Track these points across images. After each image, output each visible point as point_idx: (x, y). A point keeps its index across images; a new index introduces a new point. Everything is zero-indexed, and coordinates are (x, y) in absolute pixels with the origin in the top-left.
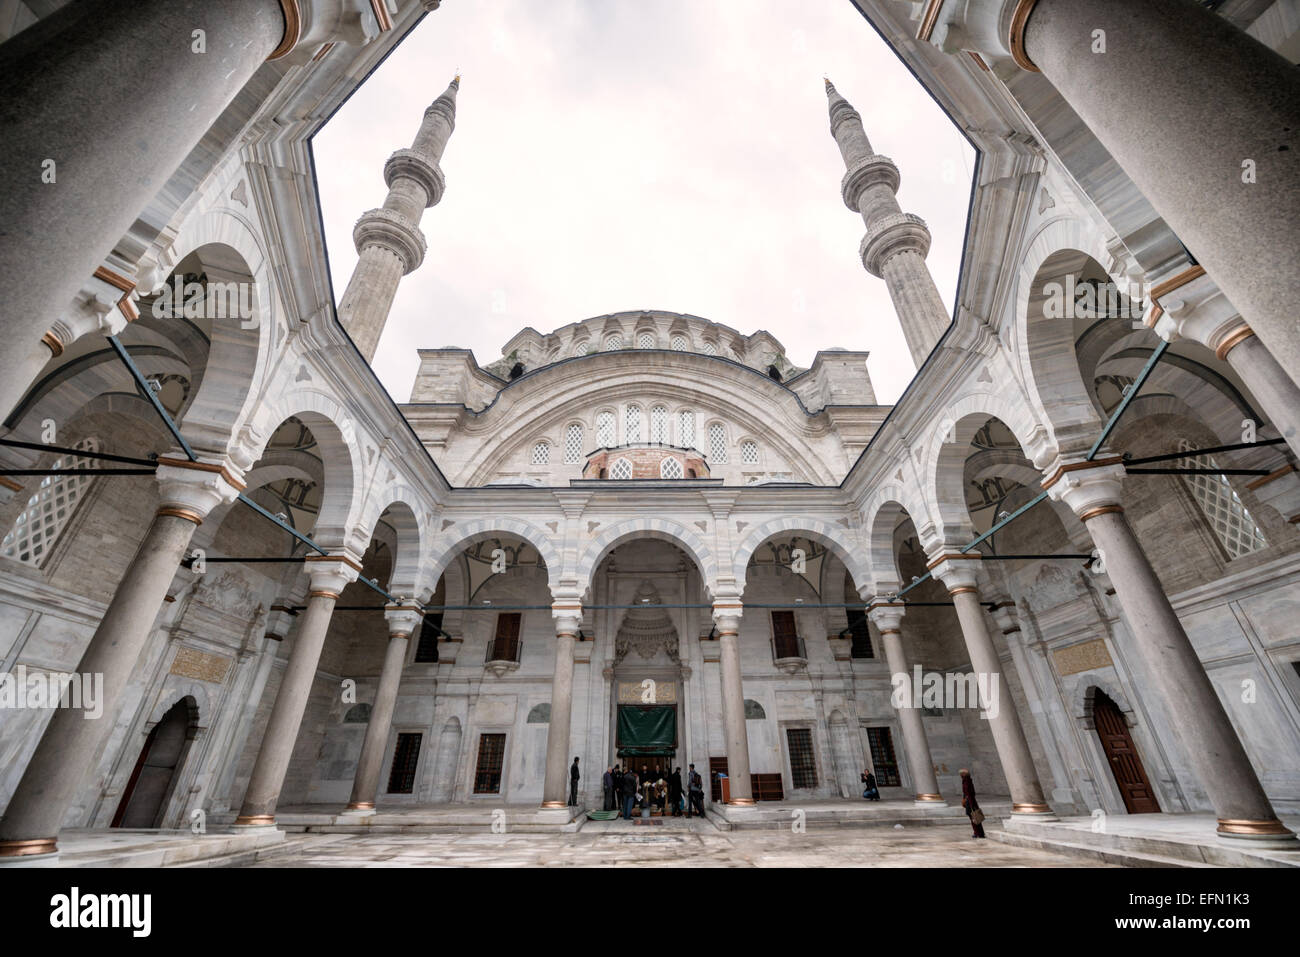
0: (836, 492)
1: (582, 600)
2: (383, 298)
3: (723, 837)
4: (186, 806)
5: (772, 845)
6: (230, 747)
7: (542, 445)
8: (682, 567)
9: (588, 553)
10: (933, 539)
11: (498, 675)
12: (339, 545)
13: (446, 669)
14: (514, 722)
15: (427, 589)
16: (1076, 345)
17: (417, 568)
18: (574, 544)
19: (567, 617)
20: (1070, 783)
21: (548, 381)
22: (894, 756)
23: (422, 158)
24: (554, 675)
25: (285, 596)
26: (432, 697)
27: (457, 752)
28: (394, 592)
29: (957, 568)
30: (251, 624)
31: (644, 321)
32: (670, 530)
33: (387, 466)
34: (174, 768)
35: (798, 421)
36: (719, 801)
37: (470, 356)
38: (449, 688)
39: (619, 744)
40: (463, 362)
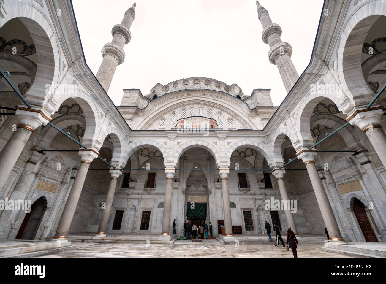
0: (261, 132)
1: (175, 167)
2: (111, 72)
3: (223, 247)
4: (43, 232)
5: (241, 250)
6: (59, 214)
7: (163, 120)
8: (208, 158)
9: (177, 152)
10: (298, 145)
11: (148, 192)
12: (90, 145)
13: (131, 190)
14: (153, 208)
15: (123, 163)
16: (362, 65)
17: (120, 156)
18: (172, 149)
19: (170, 172)
20: (344, 231)
21: (165, 99)
22: (279, 221)
23: (124, 27)
24: (165, 193)
25: (77, 165)
26: (127, 199)
27: (135, 217)
28: (112, 164)
29: (308, 155)
30: (65, 174)
31: (196, 81)
32: (205, 144)
33: (108, 120)
34: (39, 220)
35: (247, 112)
36: (221, 234)
37: (139, 92)
38: (132, 196)
39: (188, 215)
40: (137, 93)
